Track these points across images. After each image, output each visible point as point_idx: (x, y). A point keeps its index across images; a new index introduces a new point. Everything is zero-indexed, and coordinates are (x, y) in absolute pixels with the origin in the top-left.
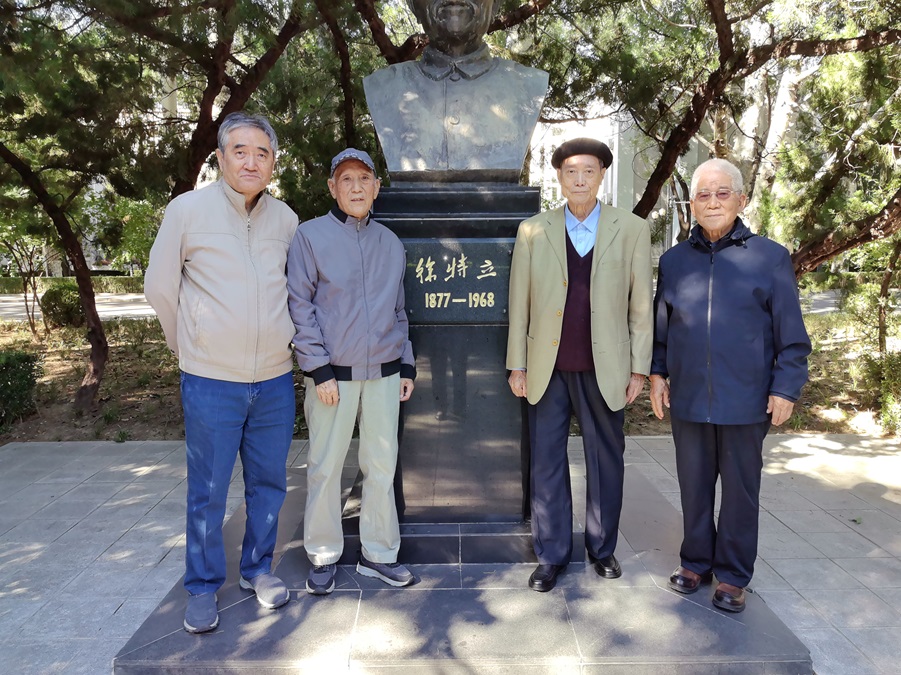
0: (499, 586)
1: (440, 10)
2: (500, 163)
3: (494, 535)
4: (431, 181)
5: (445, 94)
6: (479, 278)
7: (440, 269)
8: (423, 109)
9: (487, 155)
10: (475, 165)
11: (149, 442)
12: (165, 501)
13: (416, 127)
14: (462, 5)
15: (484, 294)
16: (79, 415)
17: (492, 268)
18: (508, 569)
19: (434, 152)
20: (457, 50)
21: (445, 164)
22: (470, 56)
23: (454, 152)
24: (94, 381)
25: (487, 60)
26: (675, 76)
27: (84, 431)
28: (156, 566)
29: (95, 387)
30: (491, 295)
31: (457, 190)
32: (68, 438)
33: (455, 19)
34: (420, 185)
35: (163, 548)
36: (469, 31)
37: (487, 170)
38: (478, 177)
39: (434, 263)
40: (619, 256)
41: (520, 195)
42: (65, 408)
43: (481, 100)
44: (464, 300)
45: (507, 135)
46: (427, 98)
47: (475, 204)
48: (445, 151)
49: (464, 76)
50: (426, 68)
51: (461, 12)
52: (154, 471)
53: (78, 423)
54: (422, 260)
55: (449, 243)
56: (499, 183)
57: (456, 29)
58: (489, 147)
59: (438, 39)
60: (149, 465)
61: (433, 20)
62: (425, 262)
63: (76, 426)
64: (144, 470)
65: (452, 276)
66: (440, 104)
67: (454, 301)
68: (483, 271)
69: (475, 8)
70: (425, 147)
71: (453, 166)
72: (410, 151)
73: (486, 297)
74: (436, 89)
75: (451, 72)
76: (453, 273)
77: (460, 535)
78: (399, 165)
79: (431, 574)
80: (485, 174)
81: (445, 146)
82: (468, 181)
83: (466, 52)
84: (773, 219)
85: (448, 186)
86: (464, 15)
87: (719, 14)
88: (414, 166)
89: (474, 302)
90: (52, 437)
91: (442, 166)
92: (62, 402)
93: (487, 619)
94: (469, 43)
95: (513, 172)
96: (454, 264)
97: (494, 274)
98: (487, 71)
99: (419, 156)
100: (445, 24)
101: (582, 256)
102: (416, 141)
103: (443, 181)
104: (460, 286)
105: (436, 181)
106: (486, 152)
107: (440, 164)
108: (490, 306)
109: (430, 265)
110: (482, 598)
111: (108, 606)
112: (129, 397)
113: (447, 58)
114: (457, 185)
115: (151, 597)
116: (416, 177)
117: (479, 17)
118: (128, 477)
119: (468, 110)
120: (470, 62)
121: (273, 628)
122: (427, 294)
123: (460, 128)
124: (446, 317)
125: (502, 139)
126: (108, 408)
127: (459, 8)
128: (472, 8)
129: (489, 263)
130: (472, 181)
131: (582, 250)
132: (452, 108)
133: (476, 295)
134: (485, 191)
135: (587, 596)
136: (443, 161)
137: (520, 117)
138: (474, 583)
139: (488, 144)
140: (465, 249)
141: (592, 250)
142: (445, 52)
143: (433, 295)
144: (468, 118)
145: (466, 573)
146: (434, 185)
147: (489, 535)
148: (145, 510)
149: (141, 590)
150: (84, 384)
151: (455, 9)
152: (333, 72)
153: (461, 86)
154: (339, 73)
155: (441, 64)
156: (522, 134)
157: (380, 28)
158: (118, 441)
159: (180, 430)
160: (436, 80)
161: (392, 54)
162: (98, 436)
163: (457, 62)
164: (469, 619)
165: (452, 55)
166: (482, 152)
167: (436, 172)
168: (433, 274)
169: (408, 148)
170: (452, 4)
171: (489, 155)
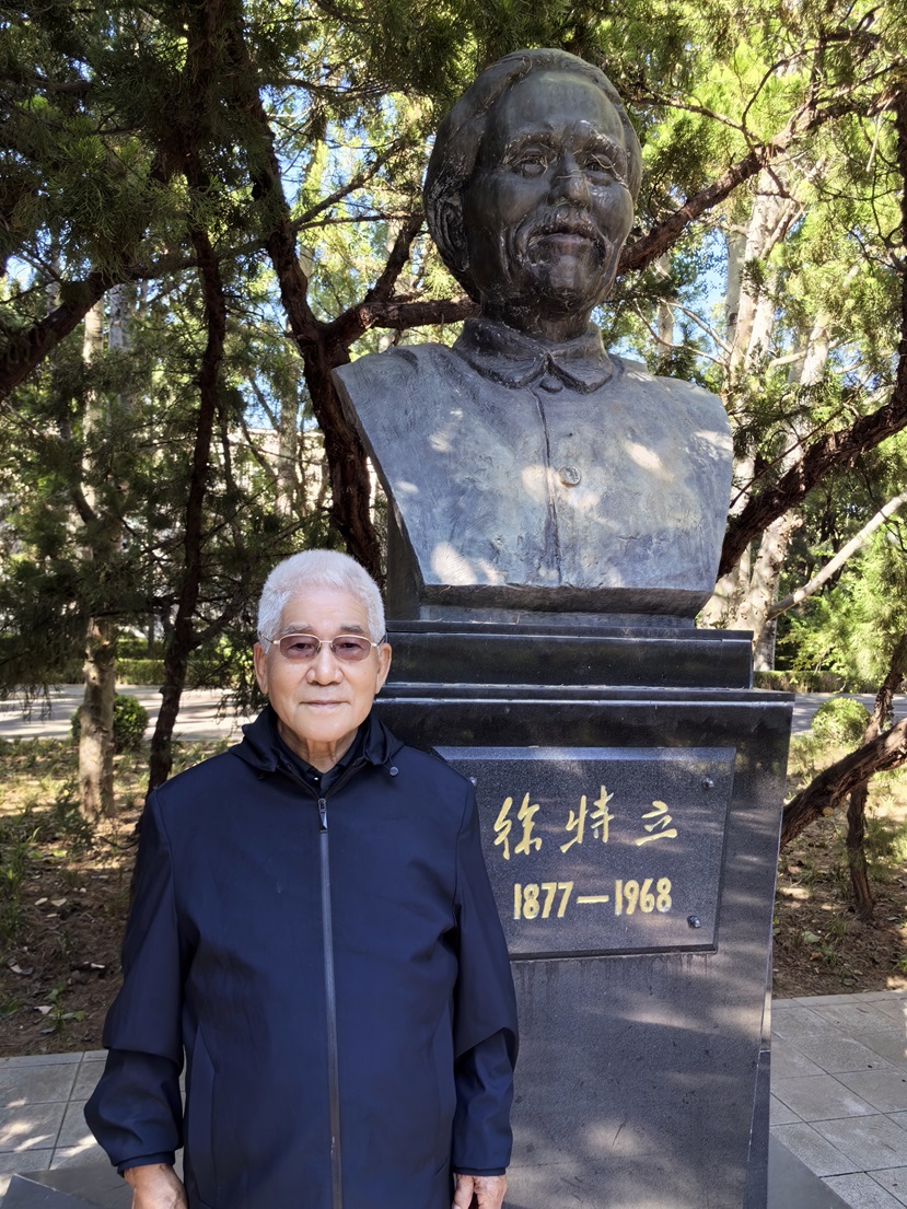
2: (670, 576)
5: (541, 416)
6: (639, 842)
7: (549, 824)
9: (641, 558)
10: (613, 578)
14: (583, 234)
15: (648, 883)
17: (668, 819)
19: (528, 543)
20: (553, 329)
21: (554, 574)
23: (572, 548)
30: (664, 885)
33: (569, 261)
37: (639, 591)
38: (617, 603)
39: (536, 808)
41: (712, 648)
44: (604, 899)
45: (679, 515)
48: (551, 544)
50: (479, 360)
51: (583, 248)
54: (508, 802)
55: (572, 760)
57: (570, 282)
58: (646, 542)
62: (516, 807)
65: (579, 839)
66: (534, 437)
67: (582, 900)
68: (649, 828)
69: (609, 246)
70: (508, 536)
71: (570, 579)
72: (472, 541)
73: (653, 890)
74: (521, 407)
75: (541, 372)
76: (581, 832)
80: (636, 598)
81: (551, 530)
83: (570, 335)
86: (586, 256)
88: (478, 575)
89: (626, 902)
91: (549, 578)
96: (583, 812)
97: (672, 834)
99: (492, 554)
100: (545, 272)
102: (490, 516)
104: (595, 864)
105: (526, 608)
106: (639, 550)
107: (542, 572)
108: (661, 909)
109: (527, 812)
113: (530, 343)
114: (569, 620)
116: (483, 599)
119: (597, 457)
122: (518, 887)
123: (583, 495)
124: (563, 940)
125: (671, 525)
129: (661, 807)
130: (602, 610)
132: (563, 449)
133: (633, 884)
136: (549, 566)
137: (699, 479)
139: (643, 532)
140: (612, 776)
143: (532, 888)
144: (598, 473)
151: (571, 241)
155: (518, 354)
157: (299, 285)
160: (513, 386)
161: (314, 335)
163: (553, 352)
166: (632, 550)
167: (532, 591)
168: (534, 835)
169: (468, 534)
170: (565, 230)
171: (646, 557)
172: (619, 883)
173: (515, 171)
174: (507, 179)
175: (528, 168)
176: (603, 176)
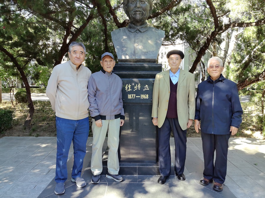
0: (149, 182)
1: (134, 13)
2: (150, 57)
3: (147, 167)
4: (130, 62)
5: (135, 36)
6: (144, 90)
7: (132, 87)
8: (128, 41)
9: (147, 55)
10: (143, 57)
11: (45, 137)
12: (50, 155)
13: (126, 46)
14: (140, 11)
15: (145, 95)
16: (25, 129)
17: (148, 87)
18: (152, 177)
19: (131, 53)
20: (138, 24)
21: (134, 57)
22: (142, 26)
23: (137, 54)
24: (30, 119)
25: (147, 27)
26: (202, 33)
27: (26, 133)
28: (46, 174)
29: (30, 120)
30: (147, 95)
31: (138, 64)
32: (22, 135)
33: (138, 15)
34: (127, 63)
35: (49, 169)
36: (142, 19)
37: (147, 59)
38: (144, 61)
39: (131, 86)
40: (185, 85)
41: (156, 66)
42: (21, 127)
43: (145, 39)
44: (139, 97)
45: (152, 49)
46: (129, 38)
47: (143, 69)
48: (134, 53)
49: (140, 32)
50: (129, 29)
51: (140, 13)
52: (47, 146)
53: (25, 131)
54: (127, 85)
55: (136, 80)
56: (150, 63)
57: (138, 18)
58: (147, 52)
59: (133, 21)
60: (45, 144)
61: (131, 15)
62: (128, 85)
63: (24, 132)
64: (44, 145)
65: (136, 89)
66: (133, 40)
67: (136, 97)
68: (145, 88)
69: (144, 12)
70: (129, 52)
71: (137, 58)
72: (124, 53)
73: (146, 96)
74: (132, 35)
75: (137, 30)
76: (136, 88)
77: (137, 167)
78: (121, 57)
79: (128, 178)
80: (146, 60)
81: (134, 52)
82: (141, 62)
83: (141, 25)
84: (230, 74)
85: (135, 63)
86: (141, 14)
87: (215, 15)
88: (125, 57)
89: (142, 97)
90: (17, 135)
91: (134, 58)
92: (20, 125)
93: (145, 192)
94: (142, 22)
95: (154, 60)
96: (137, 86)
97: (148, 89)
98: (147, 30)
99: (127, 55)
100: (135, 17)
101: (174, 84)
102: (126, 50)
103: (134, 62)
104: (138, 93)
105: (132, 62)
106: (146, 54)
107: (133, 57)
108: (147, 98)
109: (130, 86)
110: (144, 186)
111: (32, 186)
112: (40, 124)
113: (135, 27)
114: (138, 63)
115: (45, 183)
116: (126, 61)
117: (145, 15)
118: (39, 147)
119: (141, 42)
120: (142, 28)
121: (81, 193)
122: (128, 95)
123: (139, 47)
124: (134, 102)
125: (151, 50)
126: (33, 127)
127: (139, 12)
128: (143, 13)
129: (147, 86)
130: (142, 62)
131: (174, 82)
132: (137, 41)
133: (143, 95)
134: (146, 65)
135: (175, 186)
136: (134, 56)
137: (156, 44)
138: (141, 181)
139: (147, 51)
140: (140, 82)
141: (177, 83)
142: (135, 25)
143: (130, 95)
144: (141, 44)
145: (139, 178)
146: (131, 63)
147: (146, 167)
148: (43, 157)
149: (42, 181)
150: (27, 119)
151: (138, 13)
152: (102, 30)
153: (139, 35)
154: (104, 31)
155: (134, 28)
156: (157, 49)
157: (116, 18)
158: (36, 137)
159: (55, 134)
160: (132, 33)
161: (119, 25)
162: (30, 135)
163: (138, 28)
164: (140, 192)
165: (137, 26)
166: (145, 54)
167: (132, 59)
168: (130, 89)
169: (124, 52)
170: (137, 11)
171: (147, 54)
172: (141, 95)
173: (131, 3)
174: (130, 4)
175: (133, 3)
176: (143, 3)
